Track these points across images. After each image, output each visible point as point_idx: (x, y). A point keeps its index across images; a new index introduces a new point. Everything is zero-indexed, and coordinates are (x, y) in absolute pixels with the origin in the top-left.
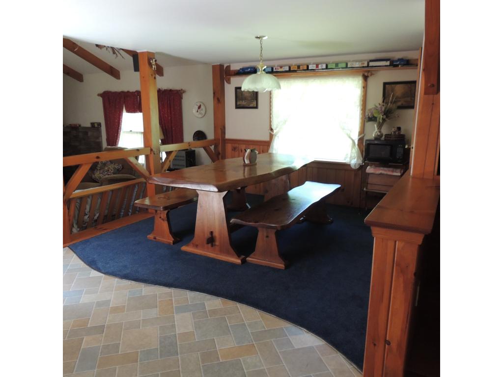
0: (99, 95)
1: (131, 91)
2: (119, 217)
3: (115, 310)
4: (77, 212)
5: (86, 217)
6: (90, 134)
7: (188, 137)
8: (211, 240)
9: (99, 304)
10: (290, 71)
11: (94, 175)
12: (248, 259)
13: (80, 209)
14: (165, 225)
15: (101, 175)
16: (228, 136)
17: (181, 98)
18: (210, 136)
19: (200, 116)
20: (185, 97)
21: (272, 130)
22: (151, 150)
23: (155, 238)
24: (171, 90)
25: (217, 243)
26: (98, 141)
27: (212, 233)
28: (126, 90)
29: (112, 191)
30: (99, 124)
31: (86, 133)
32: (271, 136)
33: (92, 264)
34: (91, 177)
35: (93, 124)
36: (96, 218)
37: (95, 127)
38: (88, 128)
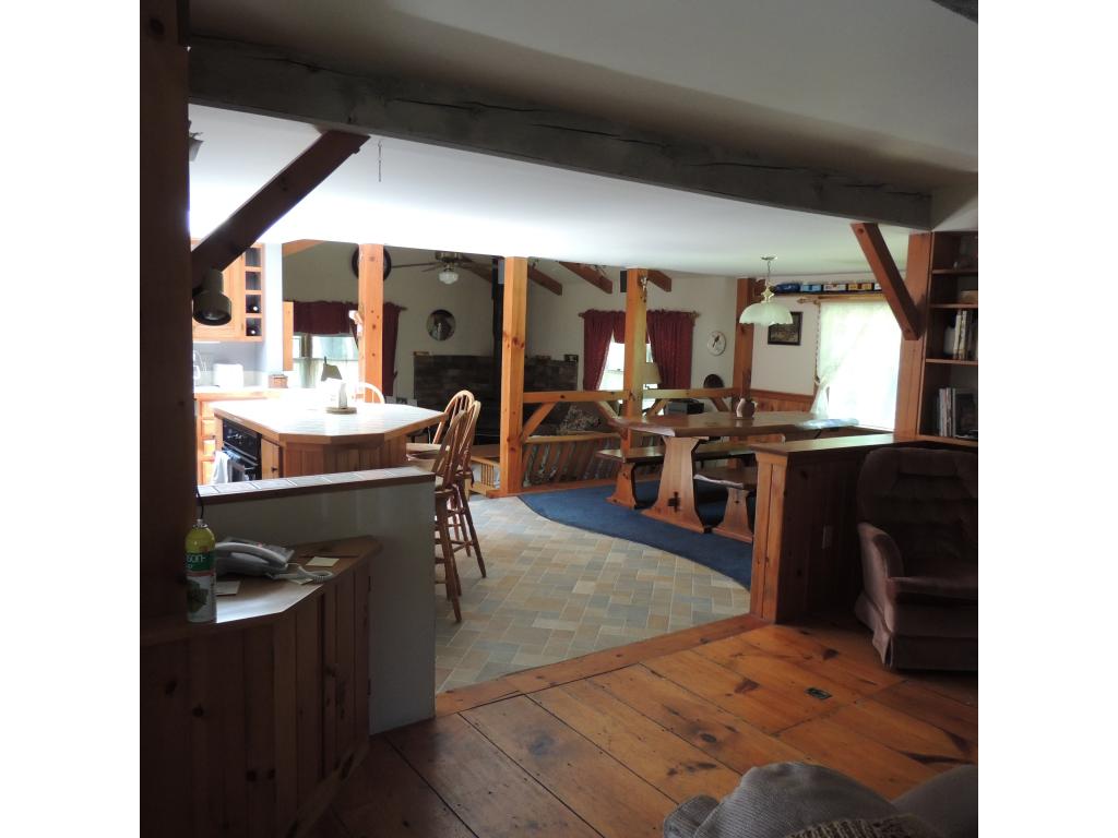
0: (580, 315)
2: (581, 479)
3: (553, 542)
4: (531, 464)
5: (541, 472)
6: (562, 370)
7: (697, 382)
8: (674, 502)
9: (540, 537)
10: (847, 291)
11: (560, 429)
12: (714, 529)
13: (535, 458)
14: (628, 485)
15: (568, 430)
16: (755, 384)
17: (692, 324)
18: (728, 383)
19: (717, 352)
20: (698, 323)
21: (817, 379)
22: (631, 394)
23: (615, 501)
24: (678, 313)
25: (681, 507)
26: (572, 381)
27: (676, 494)
29: (576, 442)
30: (576, 358)
31: (556, 370)
32: (816, 388)
33: (540, 512)
35: (567, 356)
36: (552, 475)
37: (570, 361)
38: (560, 363)
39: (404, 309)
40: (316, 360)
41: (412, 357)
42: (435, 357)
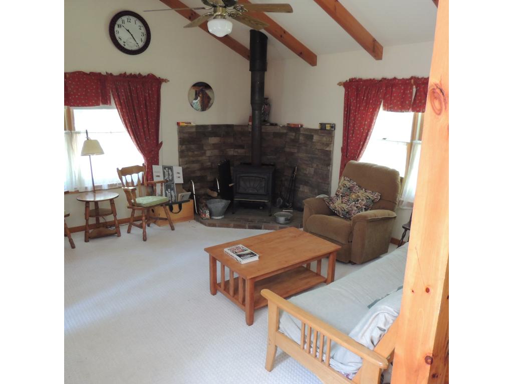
0: (340, 84)
1: (400, 77)
6: (316, 138)
11: (333, 203)
15: (344, 205)
26: (327, 149)
28: (390, 76)
30: (333, 127)
31: (311, 137)
34: (328, 207)
35: (323, 125)
37: (326, 130)
38: (315, 131)
39: (166, 81)
40: (79, 133)
41: (176, 128)
42: (197, 127)
